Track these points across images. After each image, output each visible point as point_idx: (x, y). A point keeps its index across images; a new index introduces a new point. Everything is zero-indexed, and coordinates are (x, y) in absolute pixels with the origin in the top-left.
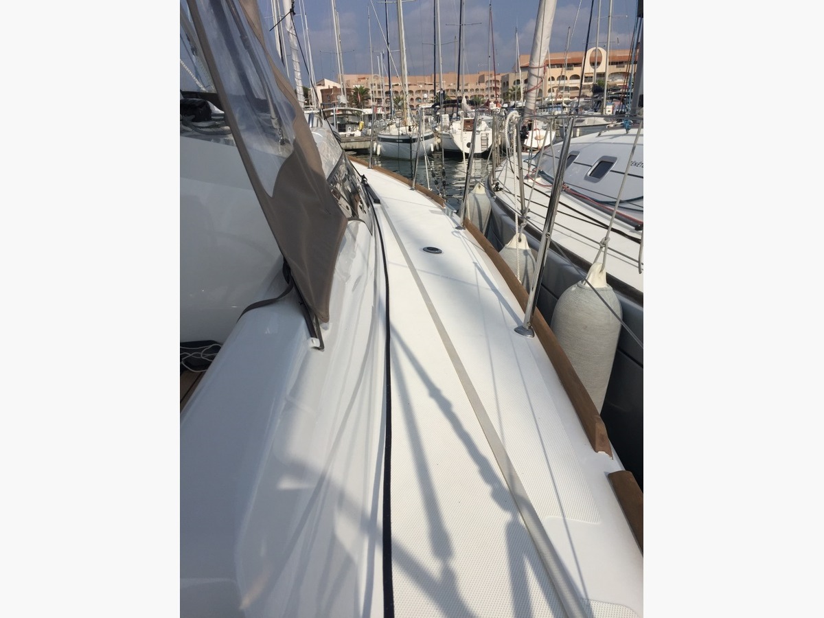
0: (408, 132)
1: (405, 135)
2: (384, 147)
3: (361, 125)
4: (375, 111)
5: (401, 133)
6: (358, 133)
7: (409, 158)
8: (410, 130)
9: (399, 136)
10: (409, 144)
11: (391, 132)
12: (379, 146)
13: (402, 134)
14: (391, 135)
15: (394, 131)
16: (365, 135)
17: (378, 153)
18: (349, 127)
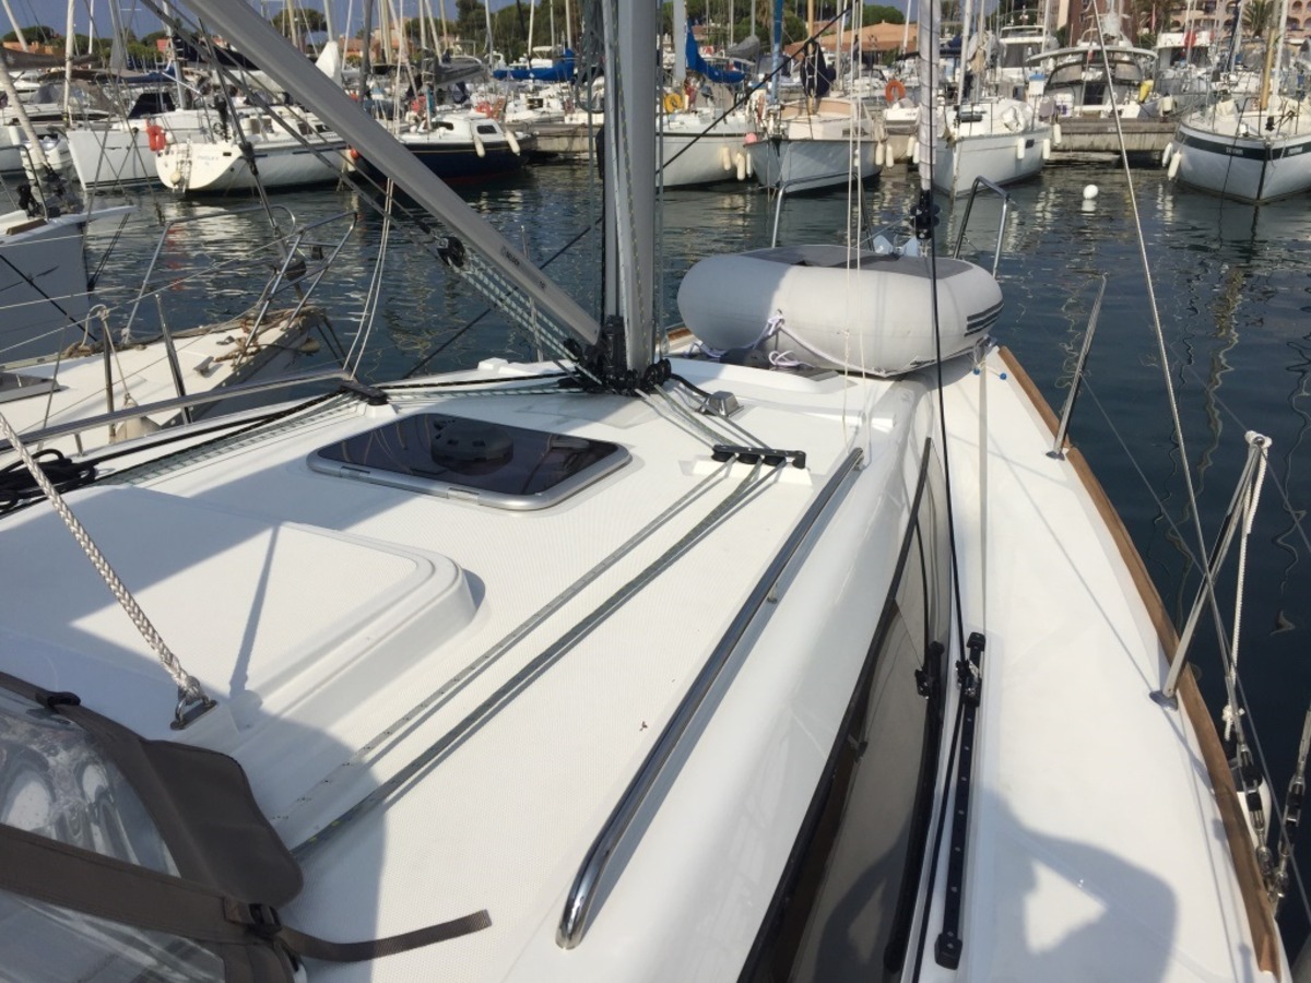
0: (1264, 132)
1: (1254, 139)
2: (1191, 159)
3: (1143, 90)
4: (1190, 38)
5: (1243, 130)
6: (1131, 110)
7: (1255, 196)
8: (1270, 126)
9: (1236, 138)
10: (1261, 163)
11: (1217, 125)
12: (1177, 158)
13: (1246, 135)
14: (1214, 134)
15: (1225, 122)
16: (1149, 114)
17: (1172, 172)
18: (1113, 92)
